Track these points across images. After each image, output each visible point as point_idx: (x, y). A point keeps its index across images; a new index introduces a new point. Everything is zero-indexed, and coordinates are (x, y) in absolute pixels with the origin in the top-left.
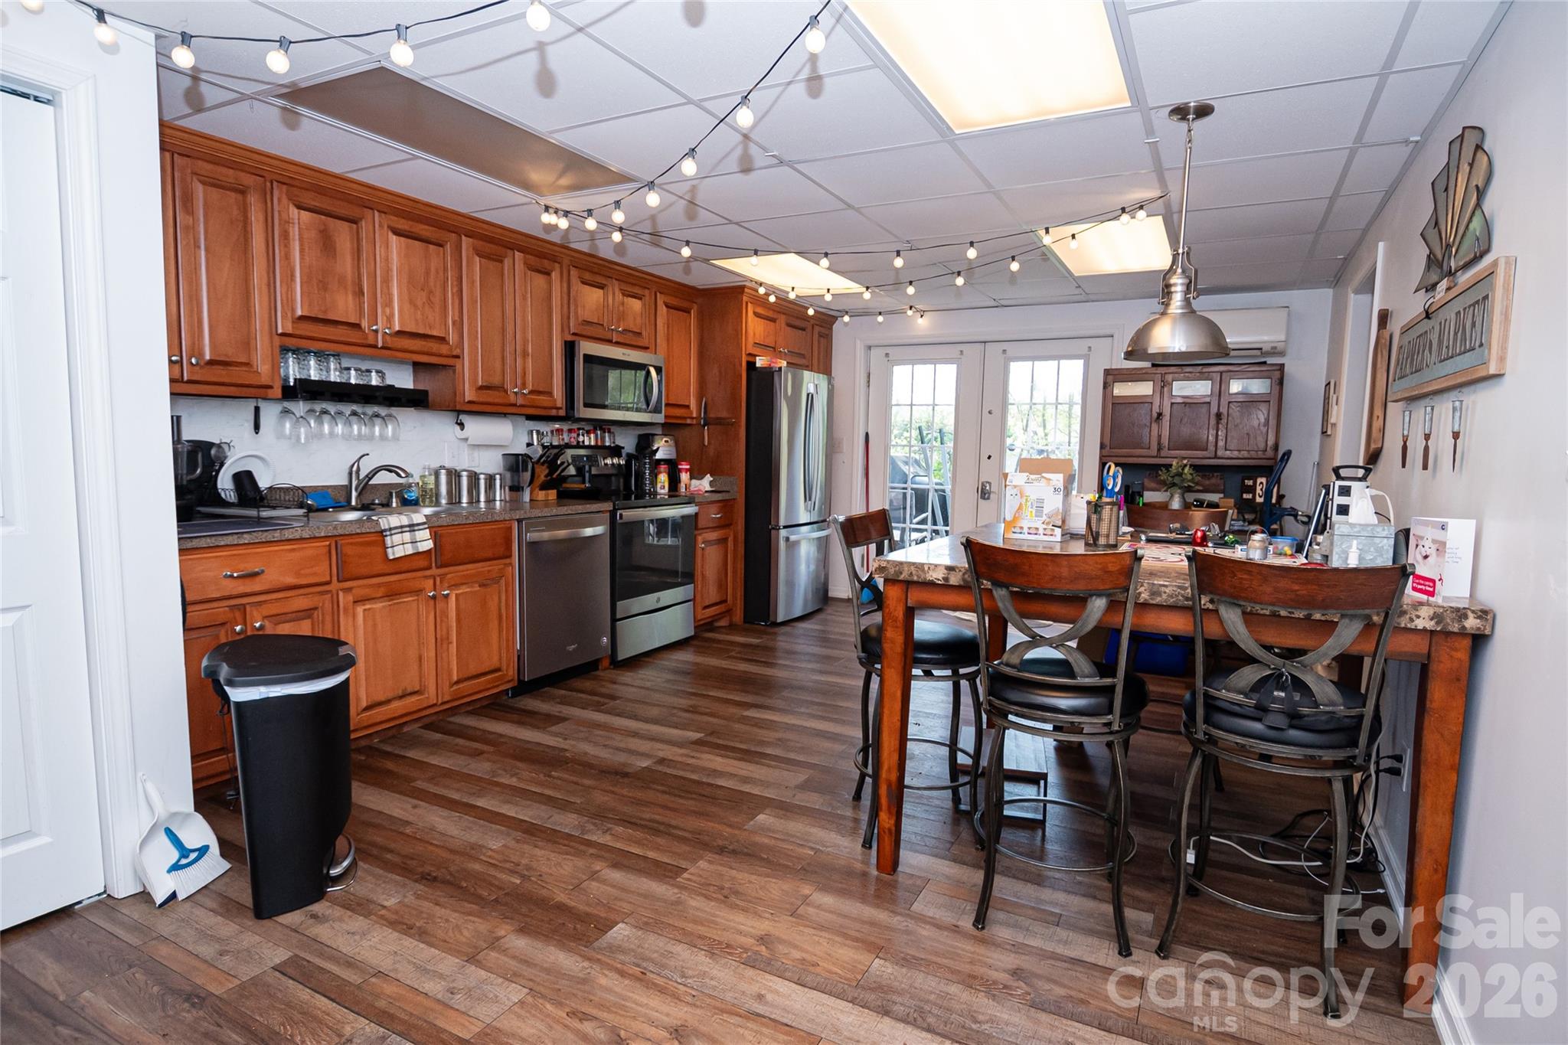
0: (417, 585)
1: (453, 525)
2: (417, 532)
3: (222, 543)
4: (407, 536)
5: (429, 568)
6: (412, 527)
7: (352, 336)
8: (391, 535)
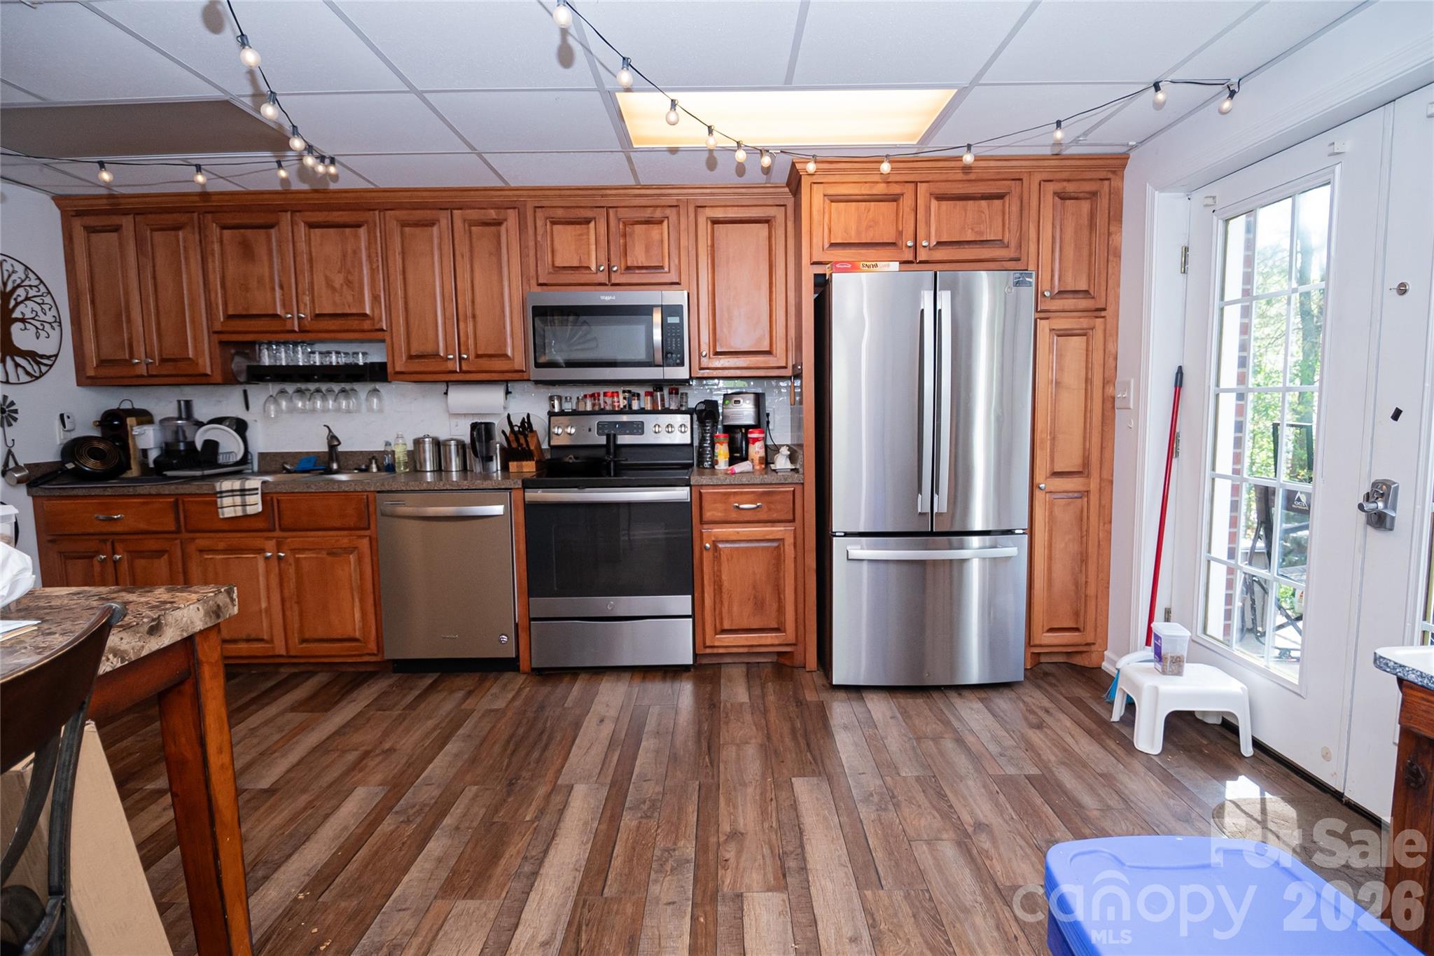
0: (258, 543)
1: (293, 493)
2: (247, 497)
3: (93, 494)
4: (238, 500)
5: (273, 530)
6: (243, 492)
7: (275, 325)
8: (221, 497)
